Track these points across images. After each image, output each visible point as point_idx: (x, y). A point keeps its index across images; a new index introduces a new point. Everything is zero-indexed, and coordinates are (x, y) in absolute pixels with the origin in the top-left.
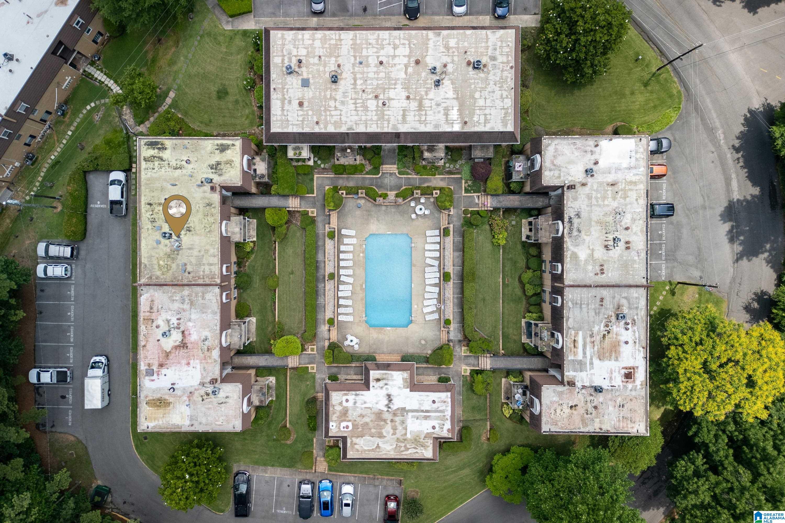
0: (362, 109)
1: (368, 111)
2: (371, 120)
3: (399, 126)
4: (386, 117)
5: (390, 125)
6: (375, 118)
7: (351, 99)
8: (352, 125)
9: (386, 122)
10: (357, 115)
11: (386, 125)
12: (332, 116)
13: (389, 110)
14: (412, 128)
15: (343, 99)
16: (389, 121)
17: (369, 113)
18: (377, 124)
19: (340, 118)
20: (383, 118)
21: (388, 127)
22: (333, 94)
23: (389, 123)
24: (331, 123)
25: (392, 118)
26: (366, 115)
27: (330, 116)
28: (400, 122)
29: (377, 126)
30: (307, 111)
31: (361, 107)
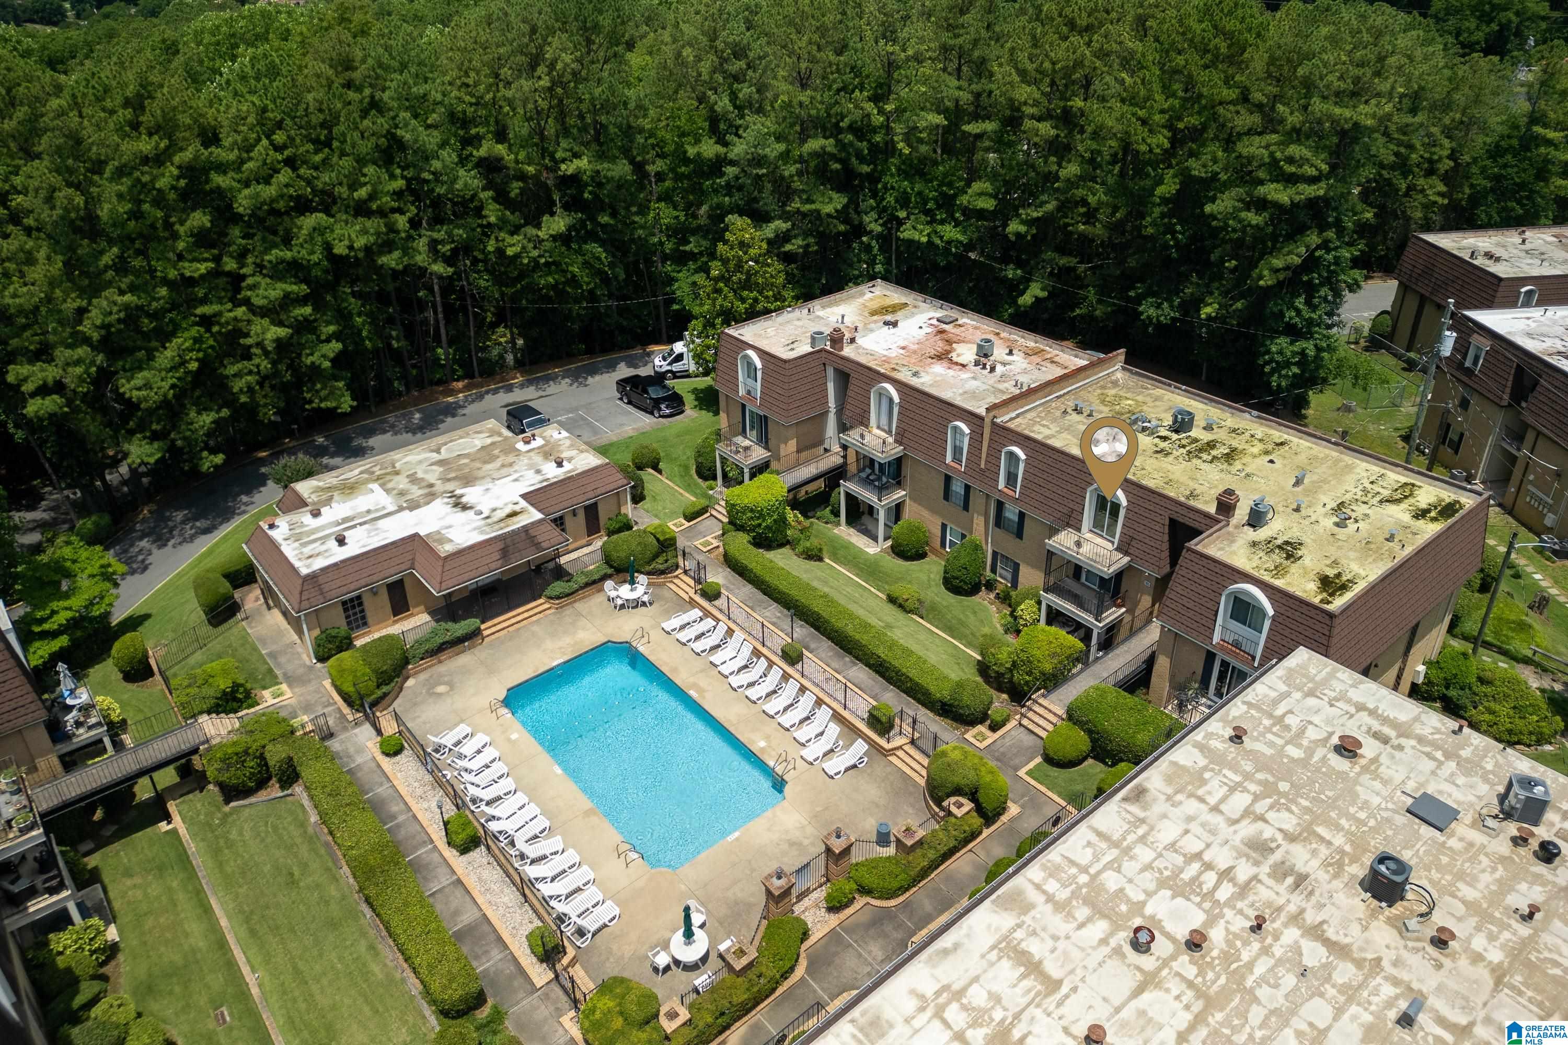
0: (1186, 876)
1: (1162, 884)
2: (1115, 866)
3: (1007, 921)
4: (1082, 912)
5: (1039, 899)
6: (1111, 881)
7: (1255, 878)
8: (1144, 808)
9: (1063, 895)
10: (1172, 846)
11: (1052, 886)
12: (1232, 790)
13: (1104, 941)
14: (956, 946)
15: (1277, 856)
16: (1060, 907)
17: (1148, 880)
18: (1084, 870)
19: (1202, 800)
20: (1086, 901)
21: (1038, 887)
22: (1324, 851)
23: (1050, 899)
24: (1205, 769)
25: (1058, 923)
26: (1148, 867)
27: (1238, 784)
28: (1019, 934)
29: (1072, 863)
30: (1310, 752)
31: (1194, 879)
